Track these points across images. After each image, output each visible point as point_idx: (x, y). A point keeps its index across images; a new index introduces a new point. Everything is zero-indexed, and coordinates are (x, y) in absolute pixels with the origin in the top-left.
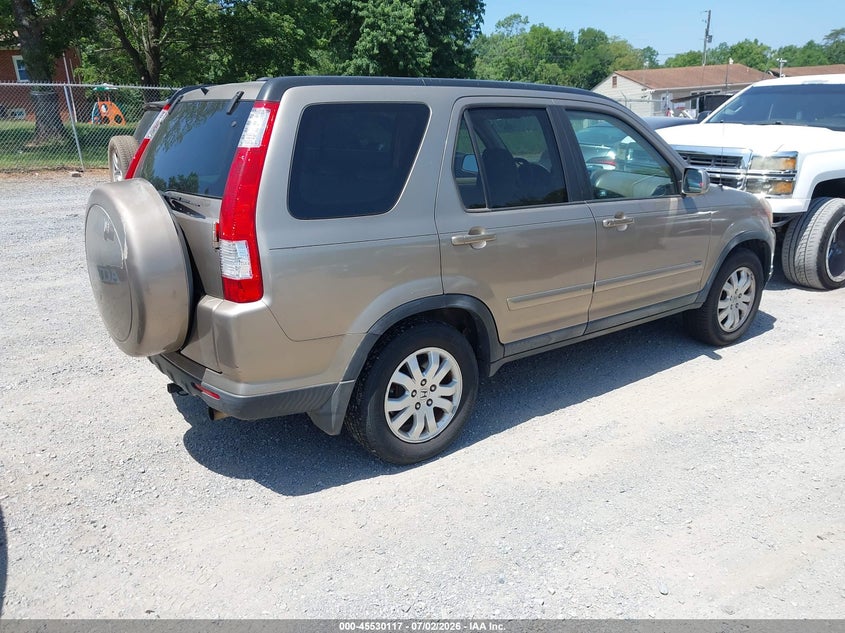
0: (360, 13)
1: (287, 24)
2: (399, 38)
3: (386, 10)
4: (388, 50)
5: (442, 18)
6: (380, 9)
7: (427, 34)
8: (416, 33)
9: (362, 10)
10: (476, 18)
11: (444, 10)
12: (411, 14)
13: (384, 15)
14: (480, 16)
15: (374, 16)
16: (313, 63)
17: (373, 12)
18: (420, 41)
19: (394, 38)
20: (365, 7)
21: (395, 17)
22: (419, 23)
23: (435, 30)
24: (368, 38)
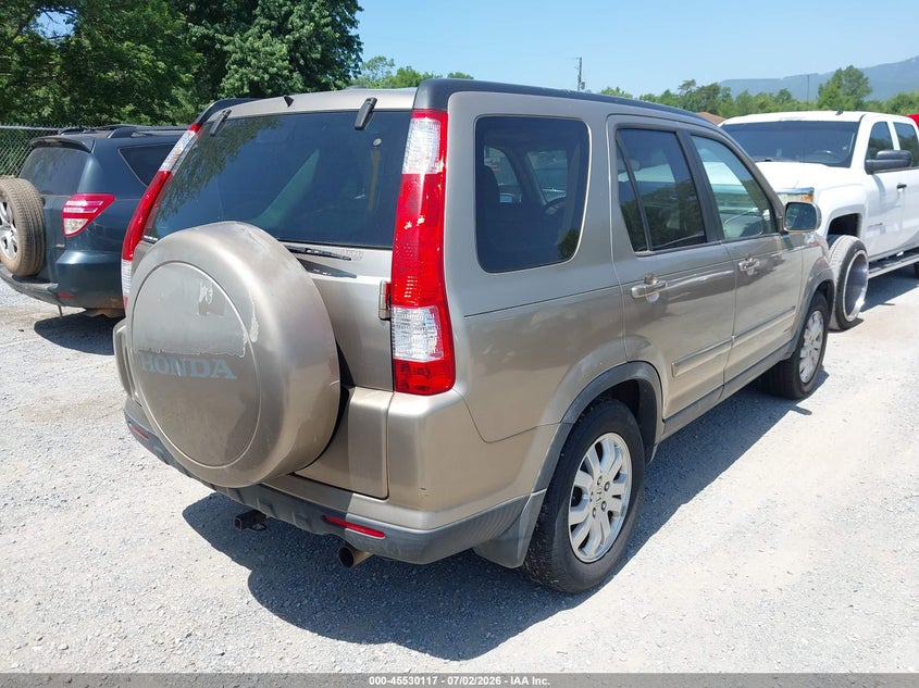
0: (225, 48)
1: (145, 55)
2: (273, 77)
3: (256, 45)
4: (259, 89)
5: (318, 56)
6: (248, 44)
7: (302, 73)
8: (291, 72)
9: (227, 44)
10: (354, 57)
11: (319, 47)
12: (285, 50)
13: (253, 50)
14: (358, 55)
15: (242, 52)
16: (174, 102)
17: (241, 48)
18: (294, 80)
19: (266, 77)
20: (230, 41)
21: (266, 53)
22: (293, 60)
23: (311, 69)
24: (237, 76)
